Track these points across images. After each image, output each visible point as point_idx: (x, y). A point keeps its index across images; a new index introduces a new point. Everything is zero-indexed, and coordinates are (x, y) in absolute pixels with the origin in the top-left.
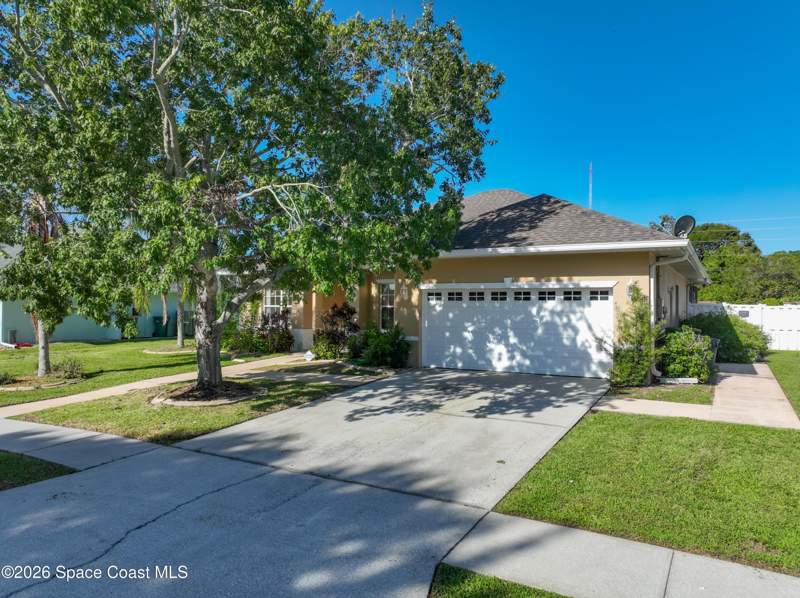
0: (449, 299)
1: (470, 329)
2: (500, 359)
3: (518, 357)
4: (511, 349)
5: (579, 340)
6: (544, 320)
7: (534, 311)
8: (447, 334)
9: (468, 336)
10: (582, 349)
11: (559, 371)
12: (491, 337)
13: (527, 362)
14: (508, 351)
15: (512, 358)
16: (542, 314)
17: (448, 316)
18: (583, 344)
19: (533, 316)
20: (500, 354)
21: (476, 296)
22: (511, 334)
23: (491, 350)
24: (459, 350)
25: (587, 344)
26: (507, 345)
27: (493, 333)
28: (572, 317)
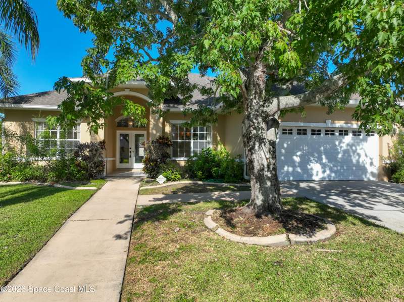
0: (283, 133)
1: (299, 153)
2: (317, 175)
3: (328, 172)
4: (324, 166)
5: (361, 160)
6: (343, 149)
7: (337, 143)
8: (283, 158)
9: (297, 159)
10: (362, 165)
11: (350, 178)
12: (312, 159)
13: (333, 175)
14: (322, 168)
15: (324, 172)
16: (342, 145)
17: (283, 145)
18: (363, 162)
19: (336, 146)
20: (317, 172)
21: (302, 132)
22: (324, 157)
23: (312, 169)
24: (291, 169)
25: (365, 162)
26: (321, 164)
27: (313, 156)
28: (358, 148)
